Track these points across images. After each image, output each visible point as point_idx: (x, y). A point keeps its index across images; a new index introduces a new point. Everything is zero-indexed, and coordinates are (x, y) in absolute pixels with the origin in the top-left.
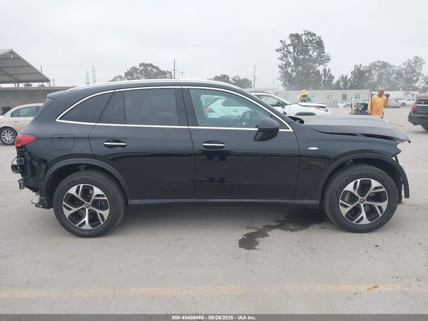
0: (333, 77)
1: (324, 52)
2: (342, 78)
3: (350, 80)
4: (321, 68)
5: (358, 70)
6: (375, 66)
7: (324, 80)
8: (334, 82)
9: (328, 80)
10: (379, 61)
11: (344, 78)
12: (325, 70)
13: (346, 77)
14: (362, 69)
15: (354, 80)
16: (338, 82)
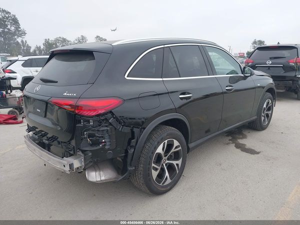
0: (30, 47)
1: (20, 28)
2: (37, 47)
3: (43, 50)
4: (19, 40)
5: (48, 42)
6: (59, 40)
7: (24, 49)
8: (32, 50)
9: (27, 50)
10: (60, 37)
11: (38, 48)
12: (22, 41)
13: (40, 47)
14: (50, 42)
15: (46, 50)
16: (35, 51)
